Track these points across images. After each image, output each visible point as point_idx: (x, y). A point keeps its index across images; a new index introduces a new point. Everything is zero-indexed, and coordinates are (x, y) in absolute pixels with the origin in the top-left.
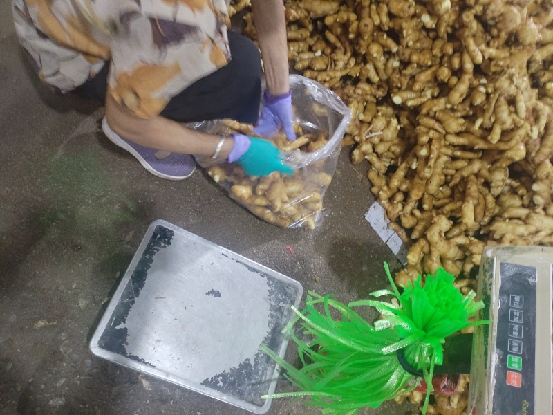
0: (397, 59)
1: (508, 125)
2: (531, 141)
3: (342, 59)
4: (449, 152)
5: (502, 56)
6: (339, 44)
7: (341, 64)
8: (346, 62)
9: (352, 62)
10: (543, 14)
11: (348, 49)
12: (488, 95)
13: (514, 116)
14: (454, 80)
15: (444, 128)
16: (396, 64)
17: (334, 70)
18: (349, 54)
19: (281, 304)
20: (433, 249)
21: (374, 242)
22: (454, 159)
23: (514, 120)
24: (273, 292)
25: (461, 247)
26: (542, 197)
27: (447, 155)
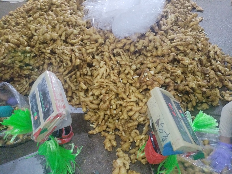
0: (35, 69)
1: (69, 59)
2: (79, 57)
3: (24, 81)
4: (67, 77)
5: (54, 46)
6: (20, 79)
7: (25, 83)
8: (26, 81)
9: (27, 80)
10: (55, 29)
11: (23, 78)
12: (58, 57)
13: (68, 56)
14: (51, 61)
15: (61, 73)
16: (36, 70)
17: (25, 86)
18: (24, 79)
19: (44, 159)
20: (86, 102)
21: (74, 116)
22: (71, 77)
23: (69, 57)
24: (39, 158)
25: (92, 95)
26: (97, 65)
27: (68, 78)
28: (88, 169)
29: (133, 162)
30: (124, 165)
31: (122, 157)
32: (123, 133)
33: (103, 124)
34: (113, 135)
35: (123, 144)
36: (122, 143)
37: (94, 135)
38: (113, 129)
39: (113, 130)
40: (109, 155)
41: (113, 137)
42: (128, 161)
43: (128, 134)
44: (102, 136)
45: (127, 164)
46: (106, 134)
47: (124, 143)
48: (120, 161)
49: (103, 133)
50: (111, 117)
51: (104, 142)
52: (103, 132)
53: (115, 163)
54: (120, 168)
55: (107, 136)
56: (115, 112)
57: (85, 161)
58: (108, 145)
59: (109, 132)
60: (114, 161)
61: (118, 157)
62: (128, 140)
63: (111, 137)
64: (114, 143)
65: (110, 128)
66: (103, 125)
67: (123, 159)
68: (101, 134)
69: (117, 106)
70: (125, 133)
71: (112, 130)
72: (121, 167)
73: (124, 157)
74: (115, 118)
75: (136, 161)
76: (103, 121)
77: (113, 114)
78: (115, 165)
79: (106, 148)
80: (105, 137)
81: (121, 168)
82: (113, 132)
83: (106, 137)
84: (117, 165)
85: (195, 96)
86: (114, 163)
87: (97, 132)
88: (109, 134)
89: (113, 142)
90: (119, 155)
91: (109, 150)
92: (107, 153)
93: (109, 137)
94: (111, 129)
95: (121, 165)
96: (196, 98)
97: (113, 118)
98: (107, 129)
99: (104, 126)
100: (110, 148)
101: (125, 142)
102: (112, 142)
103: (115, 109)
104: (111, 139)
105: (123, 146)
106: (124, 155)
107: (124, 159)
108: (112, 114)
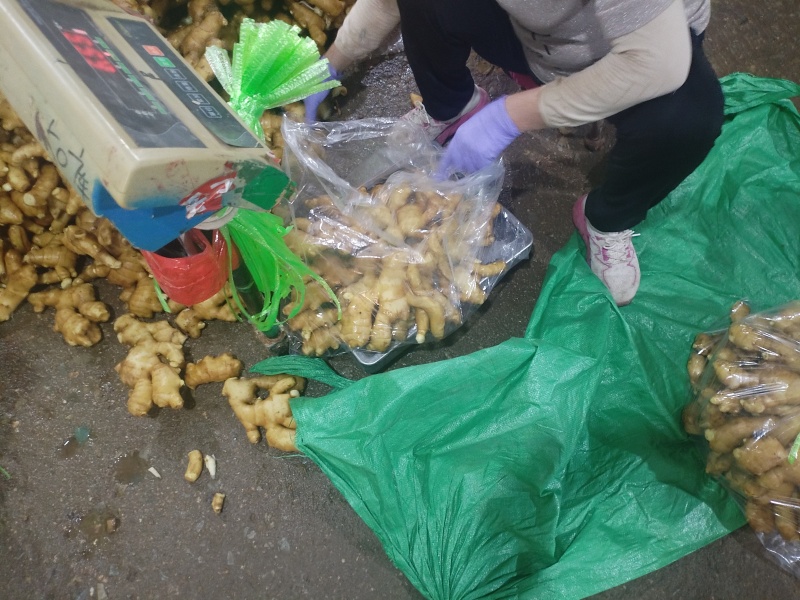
28: (42, 442)
29: (194, 332)
30: (162, 358)
31: (144, 340)
32: (109, 261)
33: (14, 266)
34: (78, 285)
35: (131, 297)
36: (126, 295)
37: (6, 325)
38: (67, 263)
39: (72, 270)
40: (99, 359)
41: (82, 292)
42: (171, 341)
43: (128, 254)
44: (38, 309)
45: (168, 351)
46: (52, 296)
47: (133, 293)
48: (138, 356)
49: (37, 299)
50: (34, 228)
51: (56, 328)
52: (34, 296)
53: (125, 369)
54: (150, 377)
55: (57, 302)
56: (29, 200)
57: (17, 422)
58: (73, 327)
59: (57, 285)
60: (119, 365)
61: (130, 345)
62: (140, 275)
63: (74, 296)
64: (97, 311)
65: (52, 268)
66: (18, 271)
67: (148, 344)
68: (33, 306)
69: (28, 174)
70: (116, 257)
71: (66, 269)
72: (153, 369)
73: (152, 334)
74: (56, 224)
75: (201, 325)
76: (8, 254)
77: (34, 211)
78: (129, 376)
79: (72, 343)
80: (49, 309)
81: (154, 374)
82: (74, 274)
83: (57, 306)
84: (136, 372)
85: (313, 6)
86: (121, 372)
87: (7, 307)
88: (61, 289)
89: (87, 309)
90: (131, 338)
91: (87, 343)
92: (87, 357)
93: (64, 300)
94: (57, 268)
95: (151, 363)
96: (318, 11)
97: (50, 226)
98: (45, 276)
99: (21, 274)
100: (86, 333)
101: (135, 284)
102: (85, 312)
103: (28, 189)
104: (75, 303)
105: (133, 302)
106: (151, 327)
107: (156, 340)
108: (28, 214)
